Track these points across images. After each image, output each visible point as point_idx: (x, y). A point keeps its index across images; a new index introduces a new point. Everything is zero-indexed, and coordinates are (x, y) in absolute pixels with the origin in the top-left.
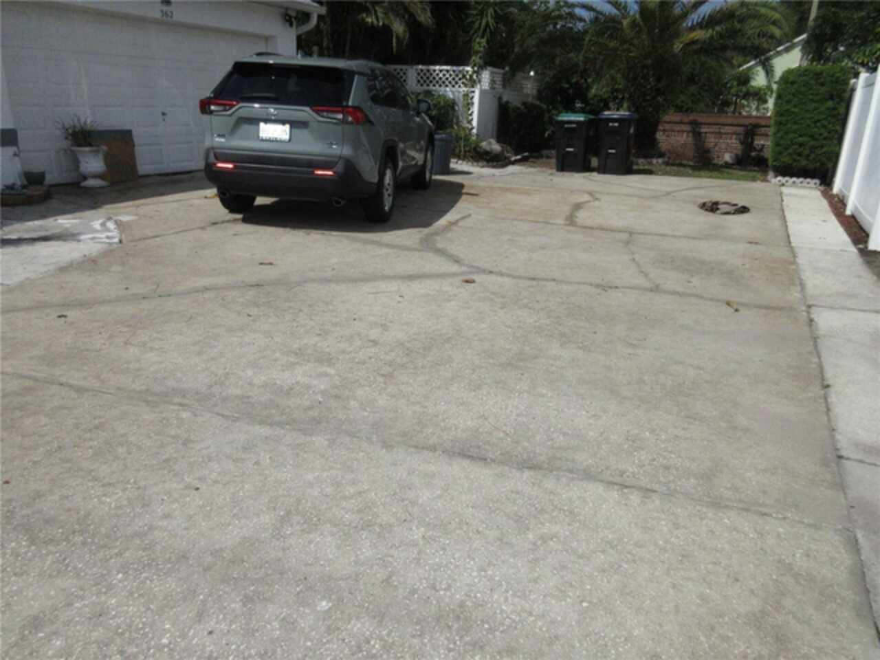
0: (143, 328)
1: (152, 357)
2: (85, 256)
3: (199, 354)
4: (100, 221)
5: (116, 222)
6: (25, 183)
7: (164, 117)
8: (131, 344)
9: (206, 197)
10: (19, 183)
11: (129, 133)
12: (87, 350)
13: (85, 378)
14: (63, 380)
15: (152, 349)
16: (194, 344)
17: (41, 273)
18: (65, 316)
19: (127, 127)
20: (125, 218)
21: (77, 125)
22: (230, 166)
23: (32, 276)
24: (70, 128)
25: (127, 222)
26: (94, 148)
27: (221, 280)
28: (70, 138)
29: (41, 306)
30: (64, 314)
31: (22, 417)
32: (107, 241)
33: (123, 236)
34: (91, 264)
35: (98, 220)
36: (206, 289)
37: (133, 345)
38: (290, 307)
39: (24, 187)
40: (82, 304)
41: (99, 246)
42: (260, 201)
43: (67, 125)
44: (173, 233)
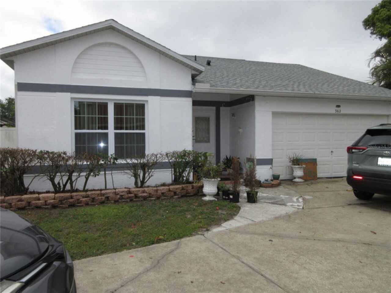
0: (303, 255)
1: (304, 273)
2: (287, 213)
3: (328, 278)
4: (297, 197)
5: (304, 199)
6: (272, 179)
7: (332, 153)
8: (295, 262)
9: (347, 190)
10: (270, 179)
11: (316, 159)
12: (277, 261)
13: (272, 275)
14: (263, 273)
15: (305, 268)
16: (327, 272)
17: (268, 219)
18: (272, 241)
19: (314, 158)
20: (307, 197)
21: (295, 157)
22: (361, 178)
23: (264, 219)
24: (292, 158)
25: (308, 199)
26: (300, 166)
27: (347, 237)
28: (291, 162)
29: (264, 234)
30: (272, 239)
31: (243, 287)
32: (297, 207)
33: (305, 206)
34: (288, 217)
35: (296, 196)
36: (339, 241)
37: (297, 264)
38: (387, 263)
39: (272, 180)
40: (280, 236)
41: (293, 209)
42: (376, 195)
43: (291, 157)
44: (328, 207)
